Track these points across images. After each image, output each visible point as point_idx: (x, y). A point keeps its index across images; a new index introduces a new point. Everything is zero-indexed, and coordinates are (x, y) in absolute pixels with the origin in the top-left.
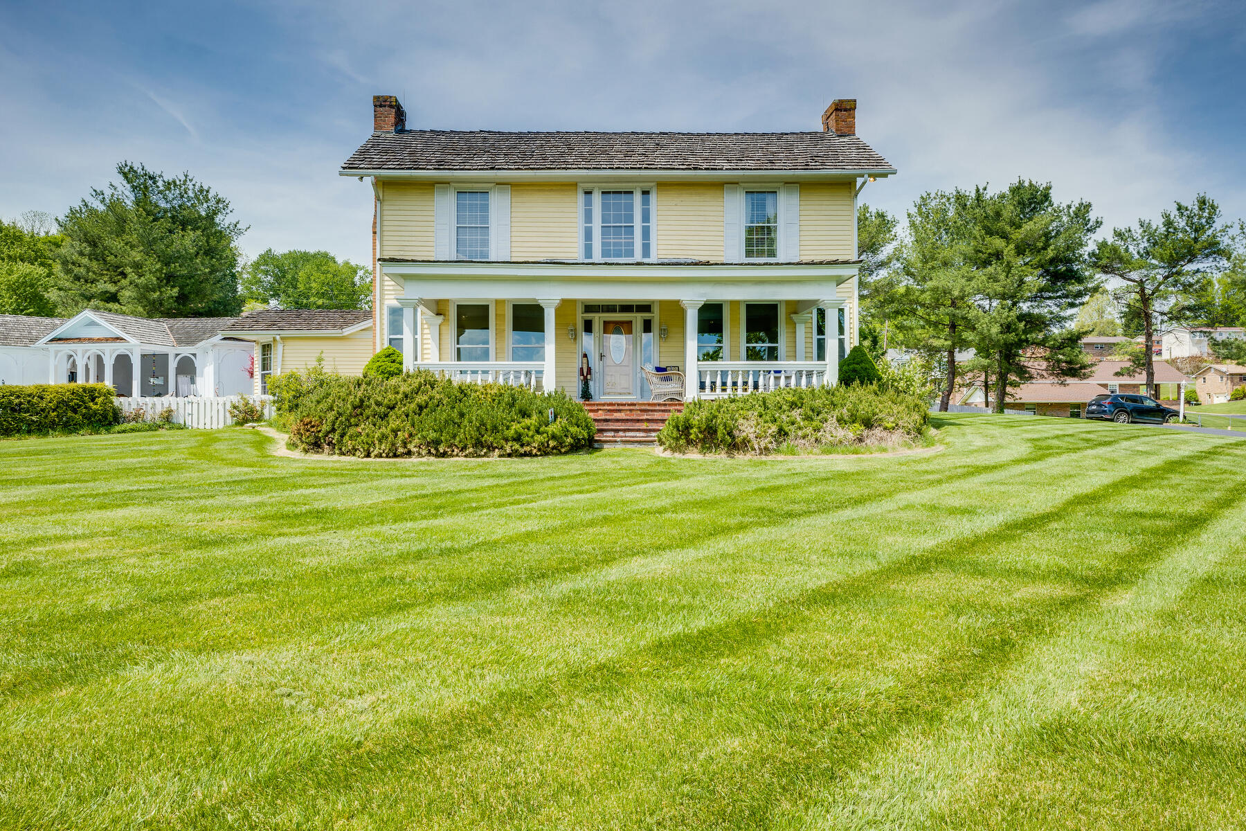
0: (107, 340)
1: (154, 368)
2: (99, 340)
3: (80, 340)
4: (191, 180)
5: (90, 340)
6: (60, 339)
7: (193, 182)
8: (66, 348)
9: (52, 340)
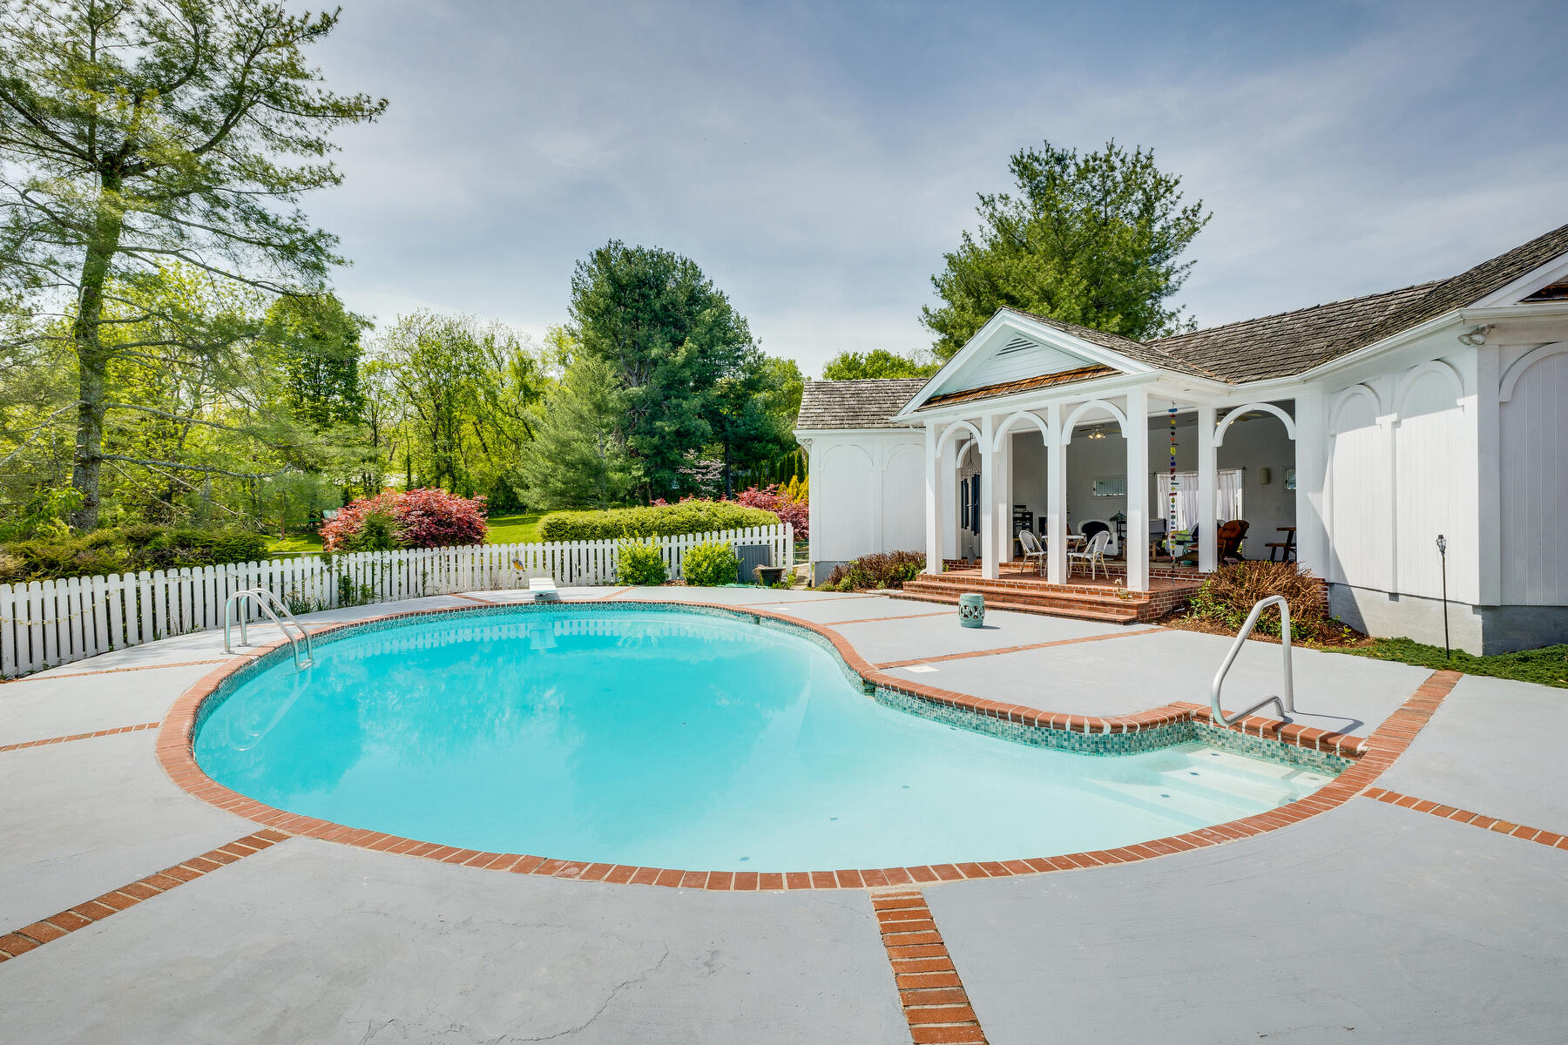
0: (1056, 379)
1: (1173, 451)
2: (1035, 383)
3: (988, 391)
4: (1117, 154)
5: (1013, 387)
6: (945, 397)
7: (1121, 157)
8: (955, 416)
9: (929, 402)
